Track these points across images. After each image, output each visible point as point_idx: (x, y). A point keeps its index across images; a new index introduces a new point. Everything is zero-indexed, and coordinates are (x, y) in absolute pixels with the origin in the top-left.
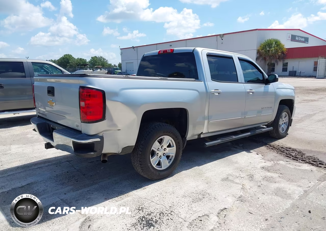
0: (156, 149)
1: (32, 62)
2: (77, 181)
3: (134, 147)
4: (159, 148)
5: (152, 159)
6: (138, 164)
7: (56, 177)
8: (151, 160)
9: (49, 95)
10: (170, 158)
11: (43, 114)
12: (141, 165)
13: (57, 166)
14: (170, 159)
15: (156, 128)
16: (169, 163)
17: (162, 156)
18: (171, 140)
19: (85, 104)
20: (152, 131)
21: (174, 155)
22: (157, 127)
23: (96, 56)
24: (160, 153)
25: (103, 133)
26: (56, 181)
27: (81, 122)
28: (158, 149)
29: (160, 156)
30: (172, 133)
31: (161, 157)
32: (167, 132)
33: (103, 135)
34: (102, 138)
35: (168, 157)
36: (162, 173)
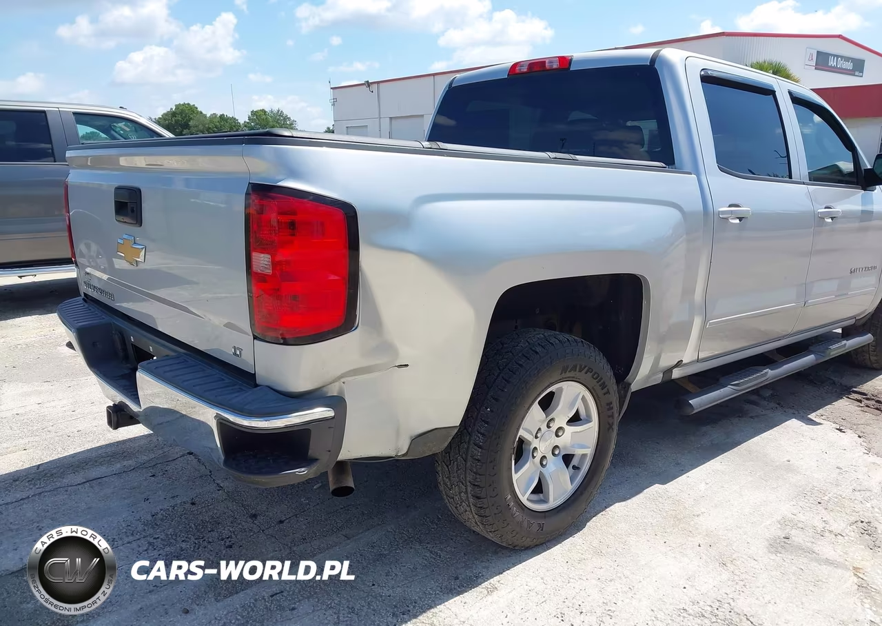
0: (530, 433)
1: (75, 114)
2: (230, 547)
3: (456, 431)
4: (540, 429)
5: (516, 472)
6: (466, 492)
7: (153, 528)
8: (515, 477)
9: (121, 218)
10: (575, 462)
11: (102, 291)
12: (478, 498)
13: (153, 476)
14: (574, 467)
15: (537, 353)
16: (572, 479)
17: (549, 456)
18: (583, 399)
19: (275, 264)
20: (521, 365)
21: (589, 451)
22: (539, 349)
23: (263, 110)
24: (543, 447)
25: (343, 380)
26: (150, 544)
27: (255, 338)
28: (537, 433)
29: (544, 457)
30: (590, 370)
31: (544, 463)
32: (574, 369)
33: (341, 391)
34: (338, 403)
35: (567, 459)
36: (550, 524)
